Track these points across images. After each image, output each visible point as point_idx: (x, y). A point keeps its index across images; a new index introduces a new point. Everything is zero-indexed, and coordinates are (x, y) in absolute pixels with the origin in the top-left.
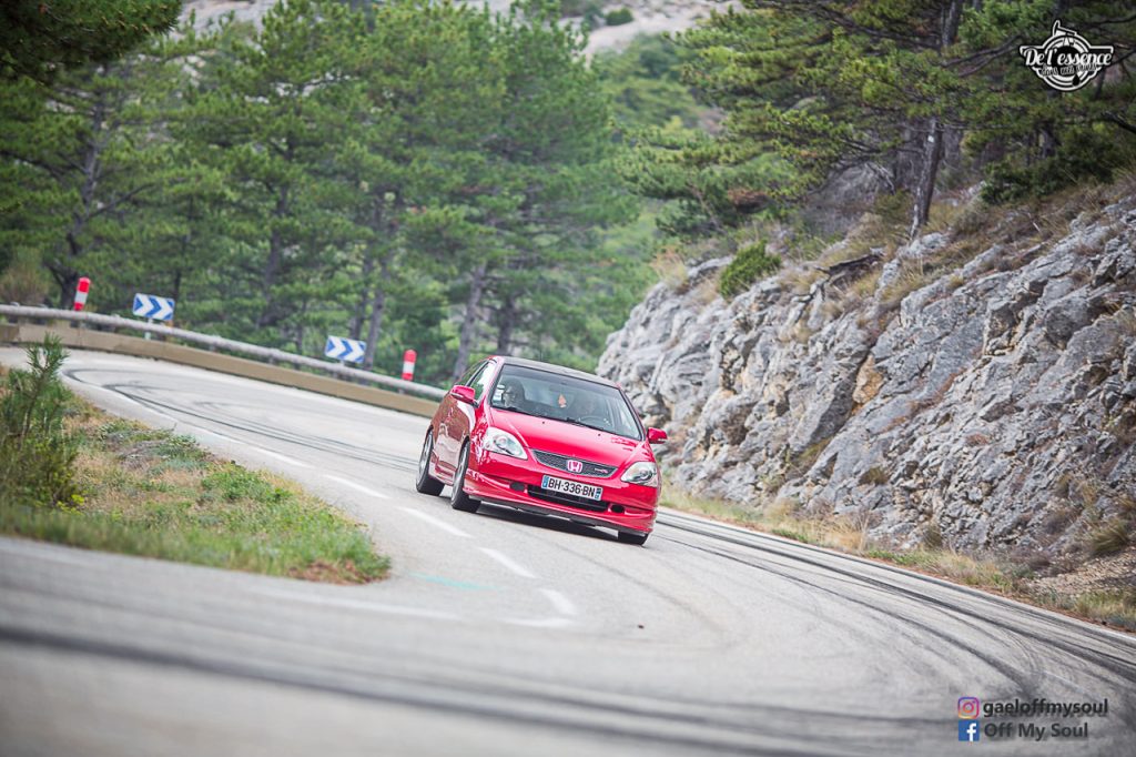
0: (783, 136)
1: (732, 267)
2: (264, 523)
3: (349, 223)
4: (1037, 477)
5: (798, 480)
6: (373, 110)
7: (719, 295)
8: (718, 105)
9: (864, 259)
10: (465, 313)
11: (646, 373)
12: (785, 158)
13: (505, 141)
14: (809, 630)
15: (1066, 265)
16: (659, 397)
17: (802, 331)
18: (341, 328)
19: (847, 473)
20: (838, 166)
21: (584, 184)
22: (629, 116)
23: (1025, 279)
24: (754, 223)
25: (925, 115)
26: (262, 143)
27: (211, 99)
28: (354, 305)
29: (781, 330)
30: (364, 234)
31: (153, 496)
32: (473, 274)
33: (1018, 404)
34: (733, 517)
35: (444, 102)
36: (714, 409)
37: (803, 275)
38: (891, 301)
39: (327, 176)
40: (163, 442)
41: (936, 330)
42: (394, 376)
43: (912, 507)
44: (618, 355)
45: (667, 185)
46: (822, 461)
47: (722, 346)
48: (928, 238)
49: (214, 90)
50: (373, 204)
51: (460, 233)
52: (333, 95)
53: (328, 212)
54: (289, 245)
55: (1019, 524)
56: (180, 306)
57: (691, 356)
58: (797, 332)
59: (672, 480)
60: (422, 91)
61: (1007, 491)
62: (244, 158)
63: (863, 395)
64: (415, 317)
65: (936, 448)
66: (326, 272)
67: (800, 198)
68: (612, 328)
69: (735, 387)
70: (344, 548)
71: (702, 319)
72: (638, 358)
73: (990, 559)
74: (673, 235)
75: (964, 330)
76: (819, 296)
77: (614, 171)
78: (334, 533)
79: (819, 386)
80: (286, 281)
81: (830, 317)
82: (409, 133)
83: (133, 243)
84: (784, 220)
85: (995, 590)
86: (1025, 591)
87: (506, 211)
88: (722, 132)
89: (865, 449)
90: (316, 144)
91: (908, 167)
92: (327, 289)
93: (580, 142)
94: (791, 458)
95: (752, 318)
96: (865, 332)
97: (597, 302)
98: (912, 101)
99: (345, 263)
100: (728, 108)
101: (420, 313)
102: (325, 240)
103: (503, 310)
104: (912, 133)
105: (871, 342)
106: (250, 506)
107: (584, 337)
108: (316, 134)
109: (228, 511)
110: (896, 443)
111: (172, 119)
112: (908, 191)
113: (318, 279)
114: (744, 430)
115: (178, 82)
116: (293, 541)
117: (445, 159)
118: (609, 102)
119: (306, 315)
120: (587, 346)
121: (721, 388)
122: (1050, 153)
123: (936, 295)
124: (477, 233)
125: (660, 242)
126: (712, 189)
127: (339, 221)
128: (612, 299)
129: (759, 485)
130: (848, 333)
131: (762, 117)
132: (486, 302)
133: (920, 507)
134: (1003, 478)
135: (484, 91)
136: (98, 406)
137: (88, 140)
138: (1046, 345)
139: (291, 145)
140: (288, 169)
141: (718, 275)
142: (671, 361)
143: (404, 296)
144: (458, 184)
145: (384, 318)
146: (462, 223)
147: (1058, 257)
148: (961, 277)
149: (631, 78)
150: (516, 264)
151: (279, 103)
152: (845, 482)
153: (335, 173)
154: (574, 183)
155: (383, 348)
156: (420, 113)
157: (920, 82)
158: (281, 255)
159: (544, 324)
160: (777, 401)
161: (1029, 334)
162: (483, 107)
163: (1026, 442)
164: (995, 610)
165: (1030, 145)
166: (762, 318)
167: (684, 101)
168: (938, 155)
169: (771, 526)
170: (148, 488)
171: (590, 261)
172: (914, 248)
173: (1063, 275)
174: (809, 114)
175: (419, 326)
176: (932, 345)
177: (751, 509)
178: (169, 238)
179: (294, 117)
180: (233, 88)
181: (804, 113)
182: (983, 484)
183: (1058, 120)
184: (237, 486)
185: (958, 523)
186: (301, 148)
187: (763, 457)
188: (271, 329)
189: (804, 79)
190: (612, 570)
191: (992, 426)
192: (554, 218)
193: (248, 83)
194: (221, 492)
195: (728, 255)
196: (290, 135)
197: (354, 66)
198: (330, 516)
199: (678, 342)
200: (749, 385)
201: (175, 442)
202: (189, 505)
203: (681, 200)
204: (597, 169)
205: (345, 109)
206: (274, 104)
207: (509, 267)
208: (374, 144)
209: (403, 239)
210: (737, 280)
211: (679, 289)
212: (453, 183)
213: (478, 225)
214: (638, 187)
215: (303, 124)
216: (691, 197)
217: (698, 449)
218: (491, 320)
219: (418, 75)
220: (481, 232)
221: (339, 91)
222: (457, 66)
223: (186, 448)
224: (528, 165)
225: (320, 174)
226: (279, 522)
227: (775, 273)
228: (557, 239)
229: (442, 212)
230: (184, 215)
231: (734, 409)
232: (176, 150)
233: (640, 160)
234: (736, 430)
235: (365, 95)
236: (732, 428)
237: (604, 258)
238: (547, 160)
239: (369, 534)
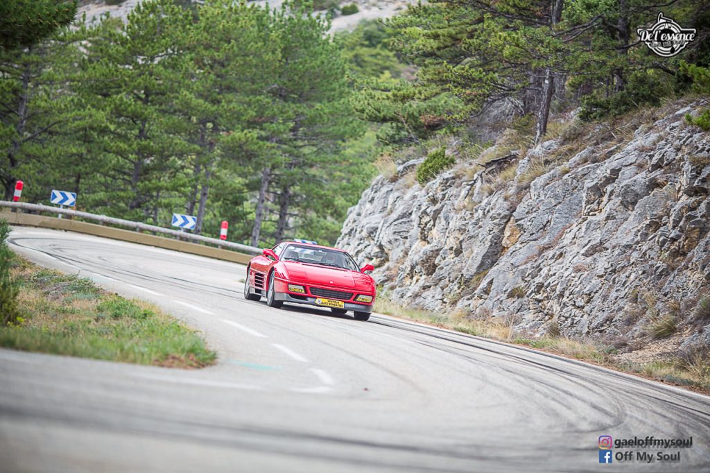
0: (454, 82)
1: (425, 164)
2: (137, 332)
3: (184, 142)
4: (617, 291)
5: (469, 296)
6: (197, 72)
7: (417, 182)
8: (413, 63)
9: (506, 158)
10: (258, 197)
11: (372, 232)
12: (456, 95)
13: (281, 89)
14: (479, 390)
15: (632, 159)
16: (381, 247)
17: (469, 203)
18: (182, 208)
19: (499, 291)
20: (489, 99)
21: (330, 113)
22: (358, 71)
23: (607, 168)
24: (438, 136)
25: (543, 67)
26: (128, 94)
27: (97, 66)
28: (189, 194)
29: (456, 203)
30: (194, 149)
31: (67, 317)
32: (263, 173)
33: (605, 245)
34: (429, 321)
35: (243, 65)
36: (416, 253)
37: (469, 169)
38: (524, 183)
39: (169, 113)
40: (72, 282)
41: (553, 200)
42: (215, 238)
43: (541, 311)
44: (355, 221)
45: (382, 114)
46: (484, 284)
47: (420, 214)
48: (546, 144)
49: (98, 61)
50: (199, 130)
51: (255, 147)
52: (173, 63)
53: (171, 136)
54: (148, 157)
55: (608, 320)
56: (80, 197)
57: (404, 220)
58: (466, 204)
59: (391, 298)
61: (599, 300)
62: (118, 102)
63: (508, 242)
64: (228, 200)
65: (554, 274)
66: (172, 173)
67: (466, 120)
68: (351, 204)
69: (428, 239)
70: (188, 346)
71: (407, 197)
72: (367, 222)
73: (590, 342)
74: (387, 145)
75: (570, 200)
76: (479, 181)
77: (350, 105)
78: (181, 337)
79: (480, 237)
80: (145, 179)
81: (487, 194)
82: (221, 85)
83: (50, 158)
84: (457, 134)
85: (593, 362)
86: (612, 362)
87: (281, 133)
88: (416, 80)
89: (510, 276)
90: (163, 94)
91: (533, 100)
92: (172, 184)
93: (329, 88)
94: (465, 283)
95: (438, 196)
96: (509, 203)
97: (340, 188)
98: (534, 58)
99: (183, 167)
100: (419, 65)
101: (230, 197)
102: (169, 154)
103: (282, 194)
104: (535, 78)
105: (512, 209)
106: (128, 321)
107: (333, 210)
108: (162, 87)
109: (114, 325)
110: (529, 272)
111: (72, 80)
112: (533, 114)
113: (166, 178)
114: (435, 266)
115: (75, 57)
116: (155, 343)
117: (243, 101)
118: (345, 63)
119: (159, 201)
120: (335, 215)
121: (419, 240)
122: (621, 88)
123: (552, 179)
124: (265, 147)
125: (379, 149)
126: (411, 116)
127: (178, 141)
128: (350, 185)
129: (445, 300)
130: (499, 204)
131: (441, 70)
132: (271, 190)
133: (546, 311)
134: (596, 292)
135: (268, 57)
136: (31, 261)
137: (20, 95)
138: (621, 208)
139: (147, 95)
140: (146, 109)
141: (416, 169)
142: (388, 224)
143: (219, 187)
144: (251, 116)
145: (208, 201)
146: (255, 140)
147: (628, 153)
148: (568, 167)
149: (358, 48)
150: (291, 165)
151: (139, 68)
152: (498, 297)
153: (175, 111)
154: (325, 114)
155: (207, 220)
156: (227, 72)
157: (539, 46)
158: (142, 163)
159: (308, 203)
160: (455, 247)
161: (611, 202)
162: (267, 67)
163: (611, 269)
164: (594, 374)
165: (609, 84)
166: (444, 195)
167: (391, 61)
168: (551, 92)
169: (453, 325)
170: (64, 312)
171: (336, 162)
172: (538, 150)
173: (631, 164)
174: (470, 68)
175: (230, 205)
176: (551, 210)
177: (440, 315)
178: (73, 155)
179: (148, 77)
180: (109, 60)
181: (467, 67)
182: (584, 296)
183: (625, 68)
184: (120, 309)
185: (569, 320)
186: (153, 96)
187: (447, 283)
188: (138, 210)
189: (466, 46)
190: (355, 356)
191: (589, 259)
192: (313, 136)
193: (119, 56)
194: (110, 313)
195: (422, 157)
196: (146, 88)
197: (185, 44)
198: (178, 326)
199: (392, 212)
200: (437, 238)
201: (79, 282)
202: (90, 322)
203: (392, 123)
204: (339, 104)
205: (180, 71)
206: (136, 69)
207: (285, 167)
208: (198, 92)
209: (219, 151)
210: (428, 172)
211: (392, 179)
212: (249, 116)
213: (266, 142)
214: (365, 115)
215: (154, 81)
216: (398, 121)
217: (406, 279)
218: (274, 201)
219: (225, 49)
220: (268, 147)
221: (177, 60)
222: (249, 43)
223: (87, 286)
224: (296, 103)
225: (166, 112)
226: (146, 331)
227: (452, 168)
228: (315, 149)
229: (243, 134)
230: (81, 140)
231: (428, 253)
232: (76, 100)
233: (366, 98)
234: (430, 266)
235: (193, 62)
236: (427, 265)
237: (345, 160)
238: (307, 100)
239: (203, 337)
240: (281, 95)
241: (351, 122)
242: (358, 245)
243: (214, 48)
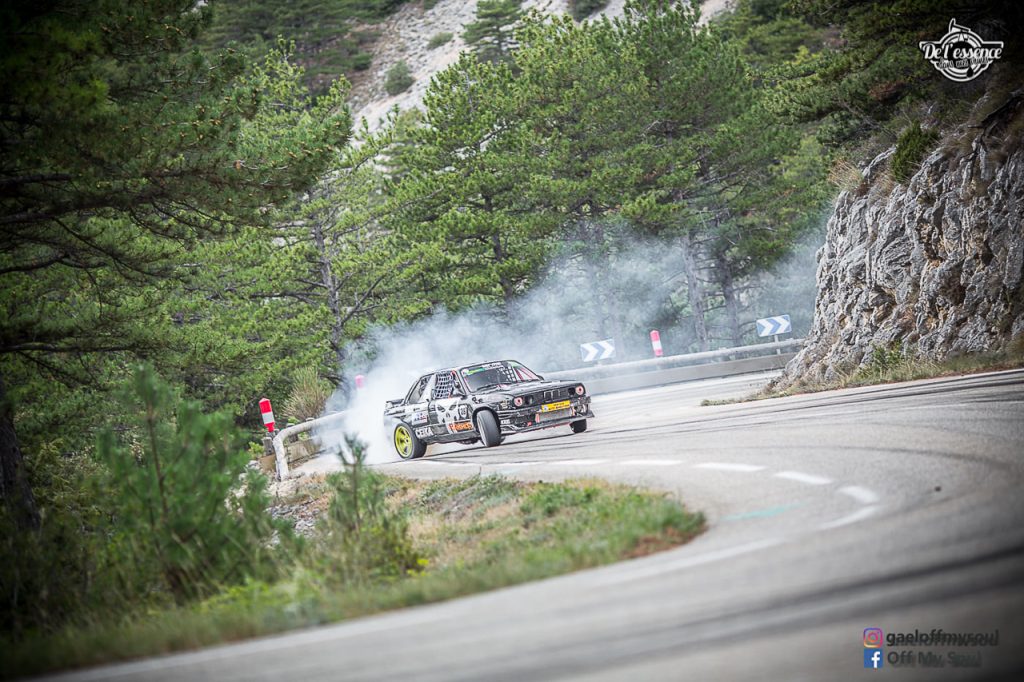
0: (898, 27)
1: (898, 154)
2: (586, 523)
3: (559, 244)
6: (544, 142)
7: (895, 183)
8: (834, 23)
9: (1008, 104)
11: (859, 272)
13: (665, 124)
16: (878, 289)
17: (978, 185)
18: (588, 334)
21: (744, 132)
22: (761, 61)
24: (902, 110)
26: (461, 205)
27: (406, 184)
29: (960, 191)
30: (577, 247)
31: (484, 536)
35: (600, 111)
36: (929, 280)
37: (962, 138)
39: (525, 212)
40: (475, 487)
42: (648, 358)
44: (830, 267)
45: (815, 107)
47: (915, 224)
49: (406, 176)
50: (575, 220)
51: (657, 216)
52: (506, 141)
53: (539, 241)
54: (517, 282)
57: (893, 243)
58: (974, 188)
59: (918, 354)
60: (578, 109)
62: (452, 222)
69: (940, 255)
70: (660, 518)
71: (889, 209)
72: (847, 262)
74: (837, 147)
76: (982, 149)
77: (764, 111)
78: (647, 509)
81: (998, 164)
82: (581, 149)
84: (927, 97)
87: (686, 182)
88: (845, 44)
90: (508, 188)
92: (564, 306)
93: (727, 98)
94: (1012, 297)
95: (931, 191)
100: (842, 22)
103: (718, 267)
106: (568, 513)
108: (504, 179)
109: (551, 525)
111: (381, 215)
114: (962, 289)
115: (374, 182)
116: (615, 529)
117: (618, 159)
121: (928, 261)
124: (671, 211)
125: (828, 157)
126: (855, 95)
127: (551, 245)
129: (993, 330)
131: (874, 18)
132: (701, 265)
135: (630, 88)
136: (410, 478)
137: (318, 259)
139: (488, 199)
140: (492, 218)
141: (888, 166)
142: (876, 255)
143: (629, 286)
144: (637, 175)
146: (655, 207)
149: (751, 29)
150: (715, 222)
151: (464, 166)
153: (533, 206)
154: (736, 135)
156: (582, 127)
158: (513, 293)
160: (981, 253)
162: (635, 102)
166: (940, 188)
167: (803, 30)
170: (478, 531)
171: (775, 196)
177: (993, 353)
179: (480, 173)
180: (420, 169)
184: (551, 501)
186: (497, 196)
187: (987, 305)
190: (894, 450)
192: (730, 172)
193: (432, 159)
194: (539, 511)
195: (891, 146)
196: (483, 189)
197: (513, 110)
198: (639, 496)
199: (875, 236)
200: (951, 249)
201: (485, 483)
202: (517, 532)
203: (832, 115)
204: (751, 115)
205: (520, 150)
206: (460, 169)
207: (709, 228)
208: (555, 169)
209: (611, 239)
210: (906, 164)
211: (859, 190)
212: (634, 176)
213: (669, 204)
214: (792, 118)
215: (490, 175)
216: (839, 109)
217: (929, 320)
218: (711, 279)
219: (568, 97)
220: (674, 210)
221: (510, 136)
222: (599, 77)
223: (497, 485)
224: (691, 136)
225: (520, 212)
226: (597, 518)
227: (937, 146)
228: (742, 188)
229: (636, 204)
230: (421, 291)
231: (947, 274)
232: (395, 240)
233: (785, 94)
234: (955, 291)
235: (532, 131)
236: (951, 290)
237: (786, 188)
238: (705, 125)
239: (677, 498)
240: (667, 133)
241: (776, 134)
242: (847, 298)
243: (554, 101)
